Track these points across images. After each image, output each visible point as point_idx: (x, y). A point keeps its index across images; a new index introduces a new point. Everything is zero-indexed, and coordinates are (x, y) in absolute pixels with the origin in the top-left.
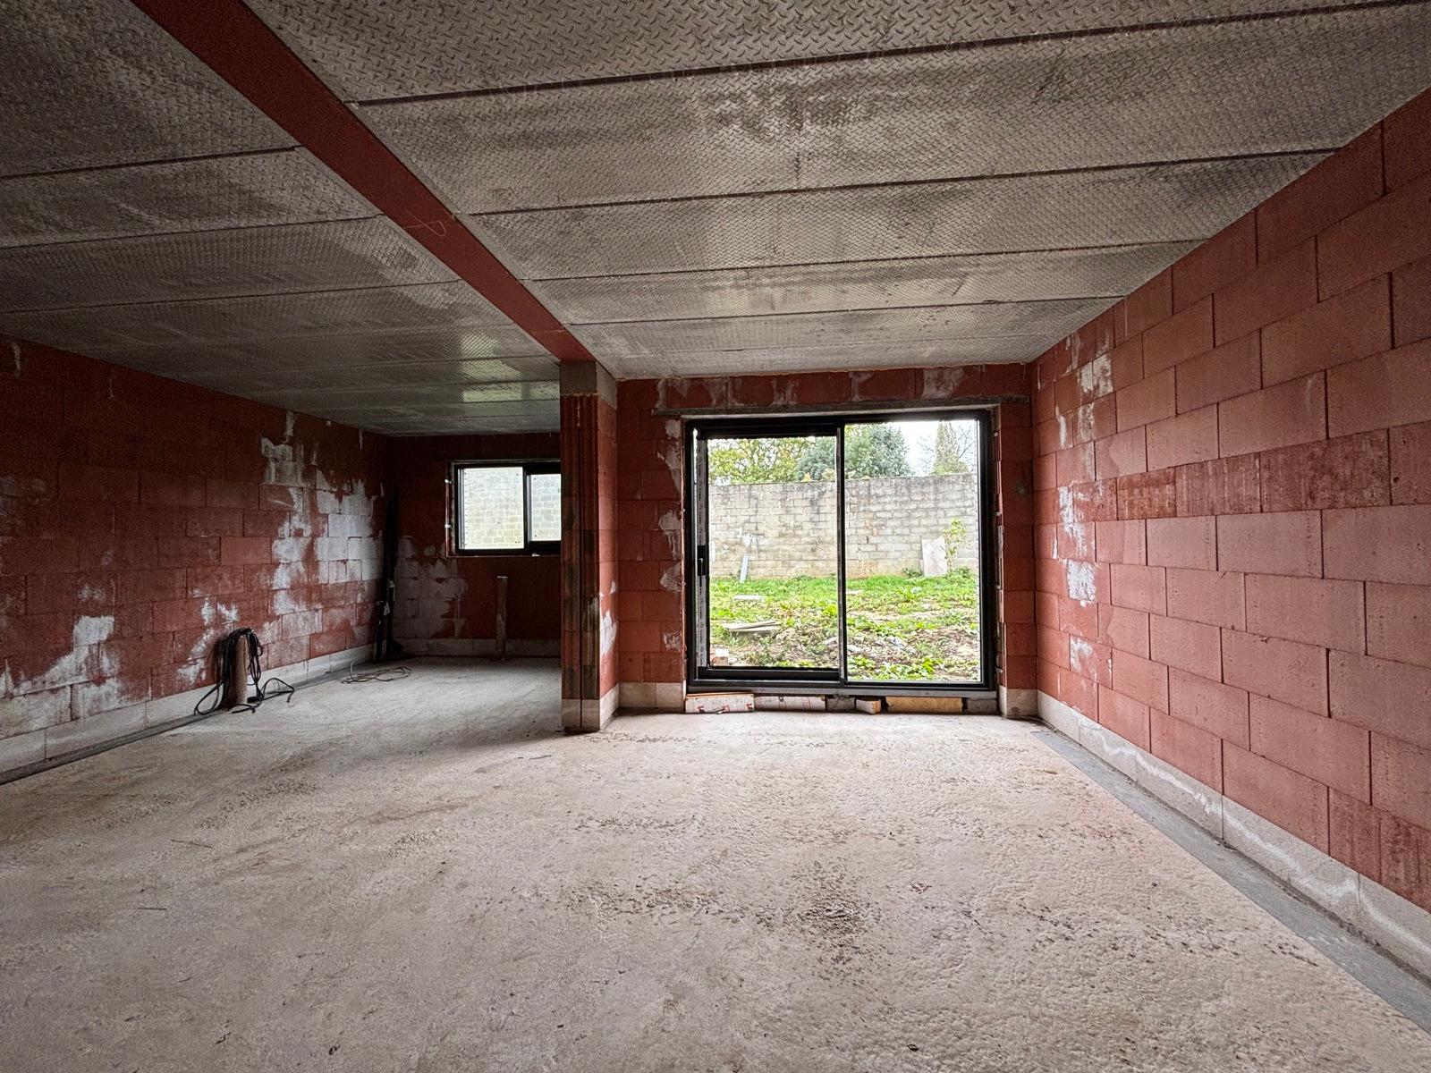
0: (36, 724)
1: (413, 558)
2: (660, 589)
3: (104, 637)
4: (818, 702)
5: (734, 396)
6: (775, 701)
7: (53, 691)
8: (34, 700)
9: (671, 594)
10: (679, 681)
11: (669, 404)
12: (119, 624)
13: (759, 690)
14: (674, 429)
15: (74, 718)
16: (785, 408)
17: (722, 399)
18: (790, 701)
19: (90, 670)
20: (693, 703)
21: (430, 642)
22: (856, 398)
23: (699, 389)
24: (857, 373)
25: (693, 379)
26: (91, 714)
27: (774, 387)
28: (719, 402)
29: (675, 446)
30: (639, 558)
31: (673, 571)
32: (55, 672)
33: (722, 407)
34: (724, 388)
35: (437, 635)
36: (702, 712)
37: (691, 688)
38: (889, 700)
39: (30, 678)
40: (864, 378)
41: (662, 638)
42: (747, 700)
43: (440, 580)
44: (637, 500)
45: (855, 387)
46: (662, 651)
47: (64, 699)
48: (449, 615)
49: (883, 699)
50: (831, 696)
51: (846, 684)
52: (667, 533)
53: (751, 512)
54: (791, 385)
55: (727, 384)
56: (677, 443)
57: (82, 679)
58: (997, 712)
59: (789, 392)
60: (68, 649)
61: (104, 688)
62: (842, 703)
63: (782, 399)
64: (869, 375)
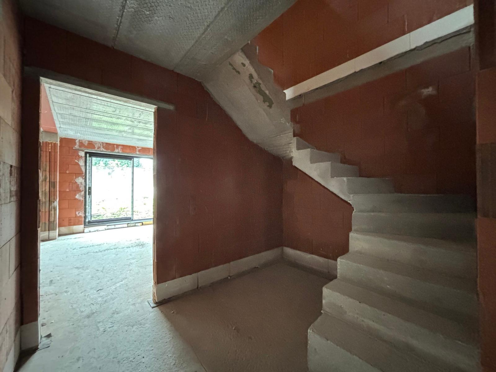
2: (76, 199)
4: (126, 225)
5: (103, 147)
6: (113, 227)
9: (80, 200)
10: (81, 224)
11: (80, 146)
13: (108, 224)
14: (82, 154)
16: (118, 152)
18: (117, 226)
20: (87, 230)
22: (138, 153)
23: (91, 144)
25: (89, 141)
27: (115, 147)
28: (98, 148)
29: (82, 159)
30: (68, 190)
31: (80, 194)
33: (99, 150)
34: (100, 145)
36: (90, 232)
37: (85, 226)
38: (144, 223)
40: (139, 148)
41: (76, 213)
42: (105, 227)
44: (67, 173)
45: (137, 150)
46: (76, 216)
49: (142, 223)
50: (129, 224)
51: (133, 220)
52: (79, 183)
54: (120, 147)
55: (101, 144)
59: (119, 149)
62: (132, 225)
63: (117, 150)
64: (141, 148)
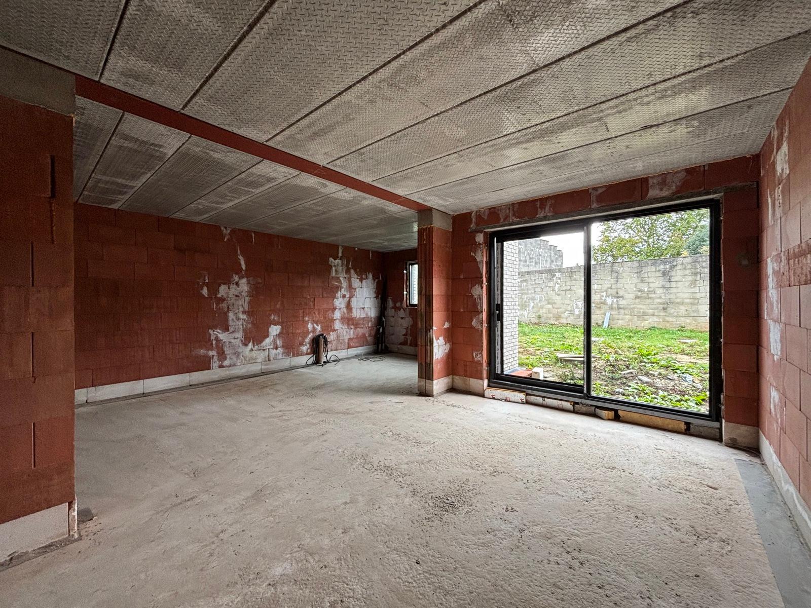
0: (259, 360)
1: (392, 308)
2: (472, 327)
3: (278, 333)
4: (568, 405)
5: (514, 215)
6: (540, 400)
7: (264, 350)
8: (258, 352)
9: (478, 330)
10: (482, 379)
11: (477, 224)
12: (282, 328)
13: (530, 392)
14: (480, 238)
15: (269, 360)
16: (545, 218)
17: (507, 217)
18: (549, 402)
19: (274, 344)
20: (489, 392)
21: (399, 346)
22: (595, 205)
23: (493, 213)
24: (595, 189)
25: (490, 209)
26: (274, 359)
27: (538, 206)
28: (505, 220)
29: (480, 248)
30: (462, 310)
31: (479, 318)
32: (264, 343)
33: (507, 222)
34: (508, 211)
35: (401, 344)
36: (494, 398)
37: (491, 384)
38: (620, 413)
39: (257, 345)
40: (600, 191)
41: (473, 354)
42: (521, 396)
43: (402, 318)
44: (460, 279)
45: (593, 198)
46: (473, 361)
47: (266, 353)
48: (405, 335)
49: (616, 411)
50: (577, 403)
51: (588, 397)
52: (476, 297)
53: (613, 281)
54: (549, 203)
55: (509, 208)
56: (481, 246)
57: (272, 347)
58: (718, 438)
59: (547, 208)
60: (268, 336)
61: (278, 351)
62: (584, 409)
63: (543, 212)
64: (604, 189)
